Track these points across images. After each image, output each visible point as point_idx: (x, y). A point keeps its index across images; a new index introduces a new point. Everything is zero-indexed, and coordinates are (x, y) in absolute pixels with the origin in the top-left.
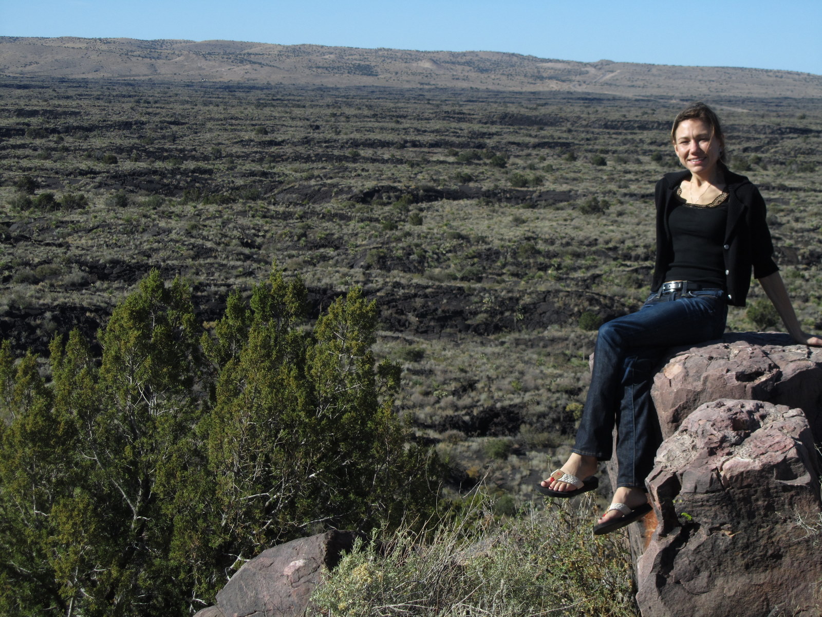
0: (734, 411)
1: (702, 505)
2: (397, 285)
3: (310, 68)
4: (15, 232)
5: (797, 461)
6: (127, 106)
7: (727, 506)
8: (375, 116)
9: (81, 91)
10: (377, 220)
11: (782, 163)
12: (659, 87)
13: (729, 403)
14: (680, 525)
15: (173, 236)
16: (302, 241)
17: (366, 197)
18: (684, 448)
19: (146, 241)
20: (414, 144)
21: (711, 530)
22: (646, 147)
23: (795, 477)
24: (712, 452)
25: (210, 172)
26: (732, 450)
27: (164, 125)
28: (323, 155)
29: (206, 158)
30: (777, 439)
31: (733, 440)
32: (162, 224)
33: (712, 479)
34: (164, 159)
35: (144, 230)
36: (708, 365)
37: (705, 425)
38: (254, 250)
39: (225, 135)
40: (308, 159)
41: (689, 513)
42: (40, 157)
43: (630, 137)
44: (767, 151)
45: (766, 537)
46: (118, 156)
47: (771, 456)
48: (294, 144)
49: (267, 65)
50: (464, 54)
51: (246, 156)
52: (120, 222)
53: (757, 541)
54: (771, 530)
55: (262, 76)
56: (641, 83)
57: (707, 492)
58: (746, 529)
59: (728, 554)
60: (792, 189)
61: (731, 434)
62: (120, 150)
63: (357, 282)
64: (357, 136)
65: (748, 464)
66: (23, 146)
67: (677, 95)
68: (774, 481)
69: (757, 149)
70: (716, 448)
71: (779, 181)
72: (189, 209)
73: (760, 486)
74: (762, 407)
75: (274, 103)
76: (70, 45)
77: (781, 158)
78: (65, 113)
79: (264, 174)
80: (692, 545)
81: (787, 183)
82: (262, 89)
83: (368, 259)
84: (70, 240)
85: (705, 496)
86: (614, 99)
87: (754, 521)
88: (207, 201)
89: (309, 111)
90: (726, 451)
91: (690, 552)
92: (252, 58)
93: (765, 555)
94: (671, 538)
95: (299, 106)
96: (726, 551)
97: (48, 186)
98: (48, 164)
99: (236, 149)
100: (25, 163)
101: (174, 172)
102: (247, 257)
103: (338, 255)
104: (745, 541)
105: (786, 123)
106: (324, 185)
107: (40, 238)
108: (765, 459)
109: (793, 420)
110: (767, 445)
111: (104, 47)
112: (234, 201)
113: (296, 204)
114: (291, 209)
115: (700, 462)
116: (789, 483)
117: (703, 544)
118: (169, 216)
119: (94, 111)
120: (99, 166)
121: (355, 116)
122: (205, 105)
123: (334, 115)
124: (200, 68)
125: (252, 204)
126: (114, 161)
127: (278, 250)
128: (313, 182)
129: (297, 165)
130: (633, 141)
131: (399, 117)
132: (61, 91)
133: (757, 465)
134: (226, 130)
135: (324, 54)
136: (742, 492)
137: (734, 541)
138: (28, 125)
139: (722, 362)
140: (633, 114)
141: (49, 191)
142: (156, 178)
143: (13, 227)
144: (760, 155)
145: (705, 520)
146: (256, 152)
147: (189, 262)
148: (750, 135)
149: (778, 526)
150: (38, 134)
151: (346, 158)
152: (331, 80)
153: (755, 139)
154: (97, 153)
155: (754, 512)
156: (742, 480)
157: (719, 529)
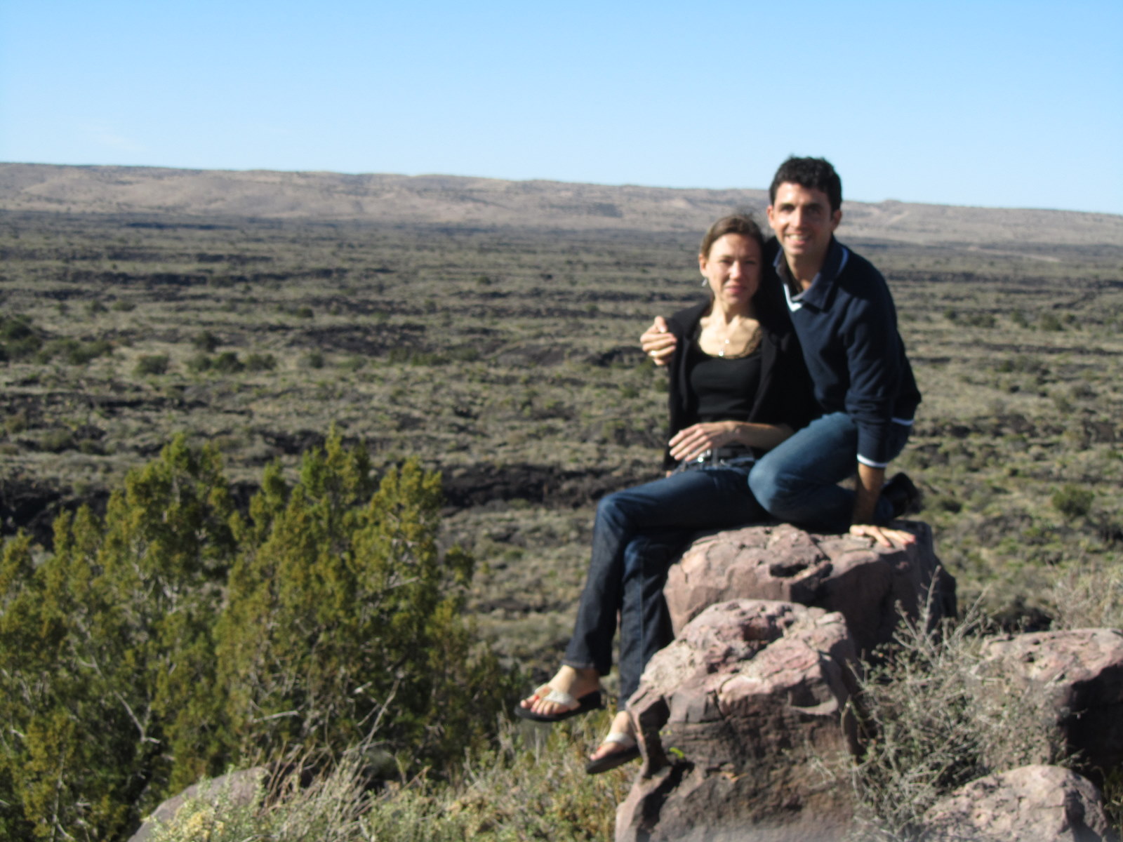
0: (749, 615)
1: (696, 739)
2: (637, 463)
3: (543, 207)
4: (189, 397)
5: (820, 682)
6: (327, 251)
7: (727, 740)
8: (618, 264)
9: (274, 232)
10: (616, 387)
11: (1100, 323)
12: (955, 231)
13: (746, 605)
14: (669, 764)
15: (375, 403)
16: (527, 411)
17: (605, 360)
18: (679, 663)
19: (343, 409)
20: (664, 297)
21: (709, 771)
22: (938, 302)
23: (816, 703)
24: (712, 669)
25: (421, 328)
26: (739, 666)
27: (369, 273)
28: (556, 310)
29: (417, 312)
30: (798, 653)
31: (742, 653)
32: (363, 389)
33: (707, 705)
34: (368, 312)
35: (341, 396)
36: (737, 555)
37: (707, 633)
38: (470, 421)
39: (441, 285)
40: (537, 314)
41: (681, 748)
42: (224, 309)
43: (919, 290)
44: (1082, 307)
45: (780, 782)
46: (315, 309)
47: (787, 676)
48: (522, 296)
49: (494, 204)
50: (724, 192)
51: (465, 310)
52: (313, 386)
53: (769, 786)
54: (787, 772)
55: (486, 216)
56: (933, 227)
57: (702, 721)
58: (753, 771)
59: (731, 803)
60: (1110, 353)
61: (740, 646)
62: (317, 302)
63: (589, 459)
64: (596, 287)
65: (755, 686)
66: (204, 297)
67: (976, 240)
68: (789, 708)
69: (1070, 306)
70: (718, 664)
71: (1095, 344)
72: (395, 371)
73: (770, 714)
74: (790, 610)
75: (501, 248)
76: (262, 178)
77: (1098, 316)
78: (254, 259)
79: (485, 332)
80: (683, 791)
81: (1106, 346)
82: (485, 231)
83: (604, 432)
84: (253, 406)
85: (699, 727)
86: (902, 245)
87: (764, 760)
88: (416, 362)
89: (539, 259)
90: (731, 667)
91: (681, 801)
92: (475, 195)
93: (779, 805)
94: (657, 781)
95: (528, 252)
96: (728, 800)
97: (232, 343)
98: (232, 317)
99: (454, 302)
100: (205, 316)
101: (379, 328)
102: (462, 429)
103: (569, 427)
104: (752, 786)
105: (1106, 275)
106: (555, 345)
107: (219, 404)
108: (777, 679)
109: (827, 628)
110: (783, 660)
111: (302, 182)
112: (448, 362)
113: (520, 367)
114: (515, 372)
115: (696, 683)
116: (809, 711)
117: (697, 790)
118: (371, 379)
119: (288, 256)
120: (292, 321)
121: (595, 264)
122: (419, 248)
123: (569, 263)
124: (414, 207)
125: (468, 366)
126: (309, 314)
127: (499, 420)
128: (542, 341)
129: (525, 321)
130: (922, 296)
131: (646, 265)
132: (251, 232)
133: (766, 687)
134: (442, 279)
135: (559, 191)
136: (747, 723)
137: (738, 787)
138: (210, 271)
139: (755, 551)
140: (924, 264)
141: (231, 349)
142: (358, 334)
143: (188, 392)
144: (1073, 312)
145: (700, 758)
146: (476, 306)
147: (393, 434)
148: (1063, 289)
149: (796, 768)
150: (223, 282)
151: (582, 314)
152: (568, 222)
153: (1068, 294)
154: (290, 306)
155: (764, 748)
156: (747, 706)
157: (718, 770)
